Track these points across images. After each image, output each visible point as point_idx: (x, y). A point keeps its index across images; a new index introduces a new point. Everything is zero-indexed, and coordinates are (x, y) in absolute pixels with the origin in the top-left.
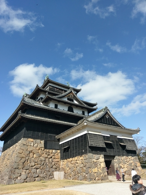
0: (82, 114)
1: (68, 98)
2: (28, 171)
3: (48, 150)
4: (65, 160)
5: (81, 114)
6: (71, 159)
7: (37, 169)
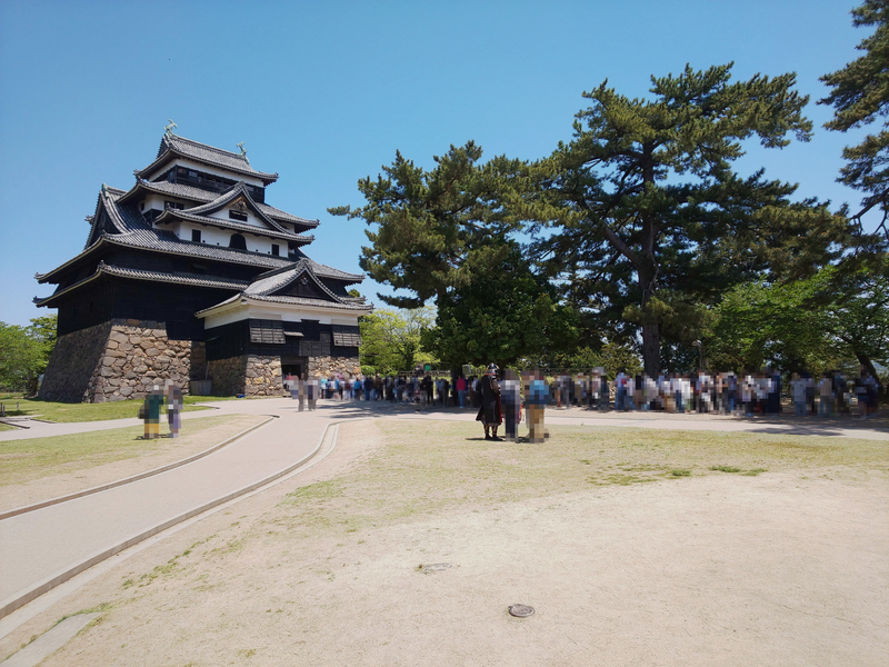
1: (230, 211)
3: (176, 342)
4: (215, 362)
6: (223, 361)
7: (153, 378)
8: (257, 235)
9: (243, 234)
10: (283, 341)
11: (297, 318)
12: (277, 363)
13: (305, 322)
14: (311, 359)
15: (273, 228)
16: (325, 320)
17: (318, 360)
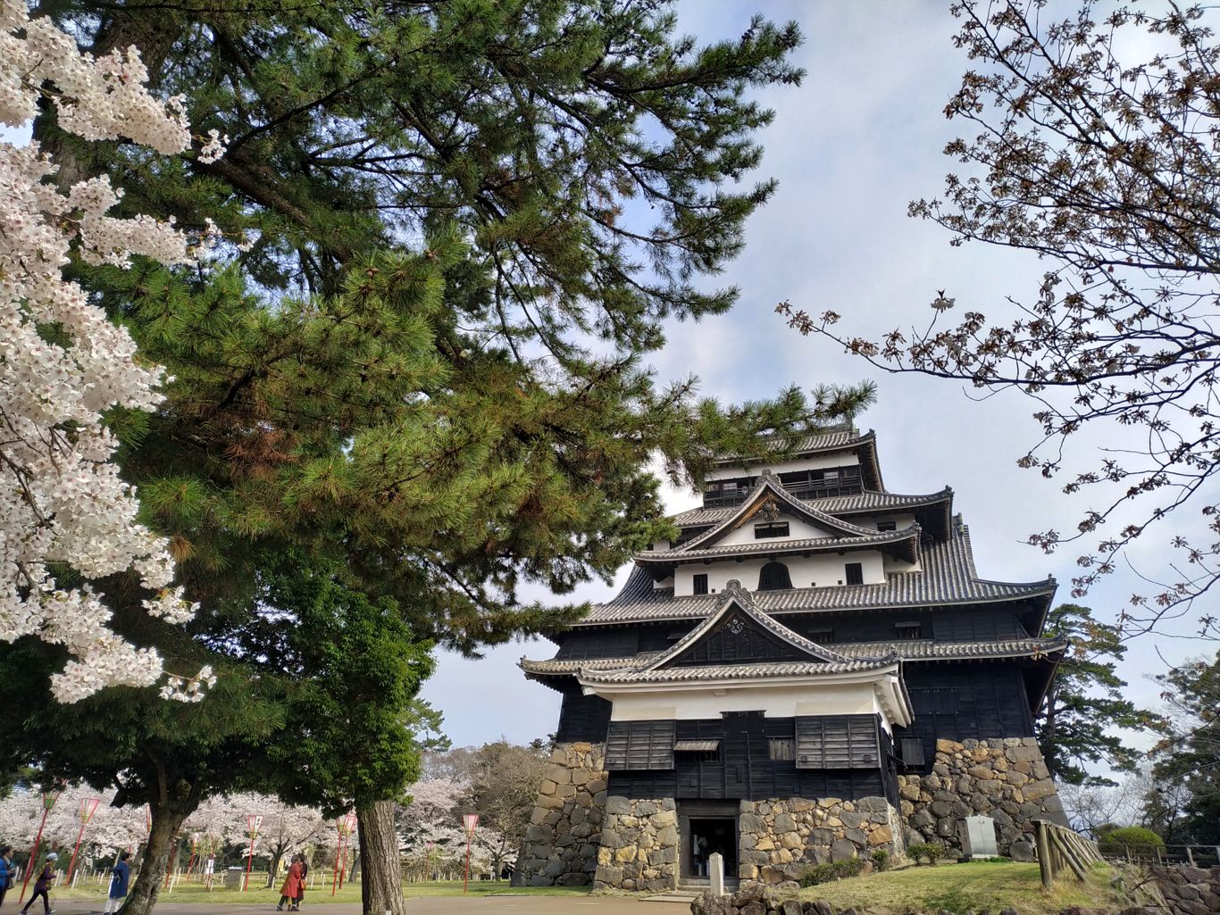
0: (845, 583)
2: (569, 850)
5: (840, 582)
8: (807, 555)
9: (779, 560)
10: (670, 764)
11: (710, 710)
12: (667, 815)
13: (731, 717)
14: (747, 806)
15: (837, 533)
16: (778, 708)
17: (764, 808)
